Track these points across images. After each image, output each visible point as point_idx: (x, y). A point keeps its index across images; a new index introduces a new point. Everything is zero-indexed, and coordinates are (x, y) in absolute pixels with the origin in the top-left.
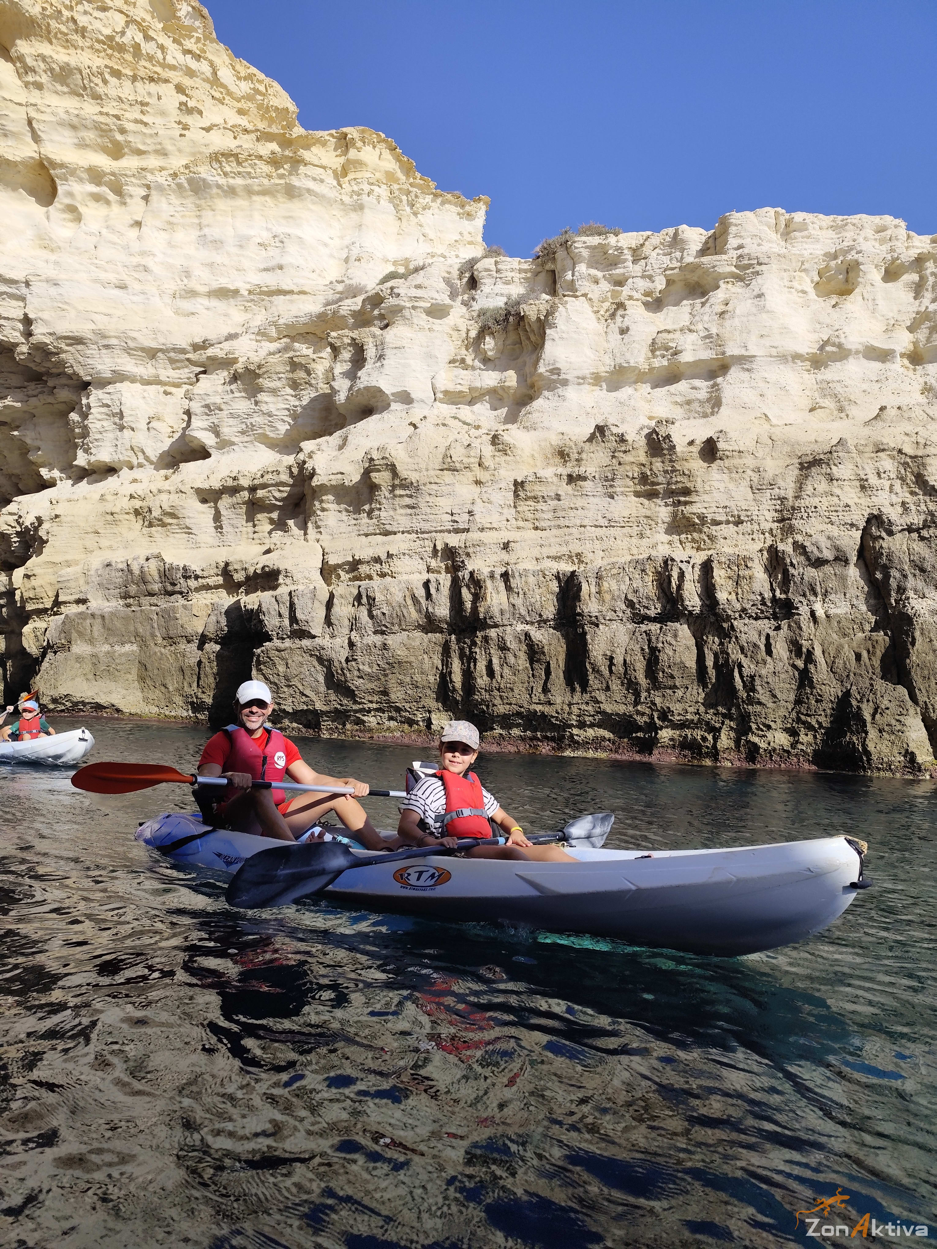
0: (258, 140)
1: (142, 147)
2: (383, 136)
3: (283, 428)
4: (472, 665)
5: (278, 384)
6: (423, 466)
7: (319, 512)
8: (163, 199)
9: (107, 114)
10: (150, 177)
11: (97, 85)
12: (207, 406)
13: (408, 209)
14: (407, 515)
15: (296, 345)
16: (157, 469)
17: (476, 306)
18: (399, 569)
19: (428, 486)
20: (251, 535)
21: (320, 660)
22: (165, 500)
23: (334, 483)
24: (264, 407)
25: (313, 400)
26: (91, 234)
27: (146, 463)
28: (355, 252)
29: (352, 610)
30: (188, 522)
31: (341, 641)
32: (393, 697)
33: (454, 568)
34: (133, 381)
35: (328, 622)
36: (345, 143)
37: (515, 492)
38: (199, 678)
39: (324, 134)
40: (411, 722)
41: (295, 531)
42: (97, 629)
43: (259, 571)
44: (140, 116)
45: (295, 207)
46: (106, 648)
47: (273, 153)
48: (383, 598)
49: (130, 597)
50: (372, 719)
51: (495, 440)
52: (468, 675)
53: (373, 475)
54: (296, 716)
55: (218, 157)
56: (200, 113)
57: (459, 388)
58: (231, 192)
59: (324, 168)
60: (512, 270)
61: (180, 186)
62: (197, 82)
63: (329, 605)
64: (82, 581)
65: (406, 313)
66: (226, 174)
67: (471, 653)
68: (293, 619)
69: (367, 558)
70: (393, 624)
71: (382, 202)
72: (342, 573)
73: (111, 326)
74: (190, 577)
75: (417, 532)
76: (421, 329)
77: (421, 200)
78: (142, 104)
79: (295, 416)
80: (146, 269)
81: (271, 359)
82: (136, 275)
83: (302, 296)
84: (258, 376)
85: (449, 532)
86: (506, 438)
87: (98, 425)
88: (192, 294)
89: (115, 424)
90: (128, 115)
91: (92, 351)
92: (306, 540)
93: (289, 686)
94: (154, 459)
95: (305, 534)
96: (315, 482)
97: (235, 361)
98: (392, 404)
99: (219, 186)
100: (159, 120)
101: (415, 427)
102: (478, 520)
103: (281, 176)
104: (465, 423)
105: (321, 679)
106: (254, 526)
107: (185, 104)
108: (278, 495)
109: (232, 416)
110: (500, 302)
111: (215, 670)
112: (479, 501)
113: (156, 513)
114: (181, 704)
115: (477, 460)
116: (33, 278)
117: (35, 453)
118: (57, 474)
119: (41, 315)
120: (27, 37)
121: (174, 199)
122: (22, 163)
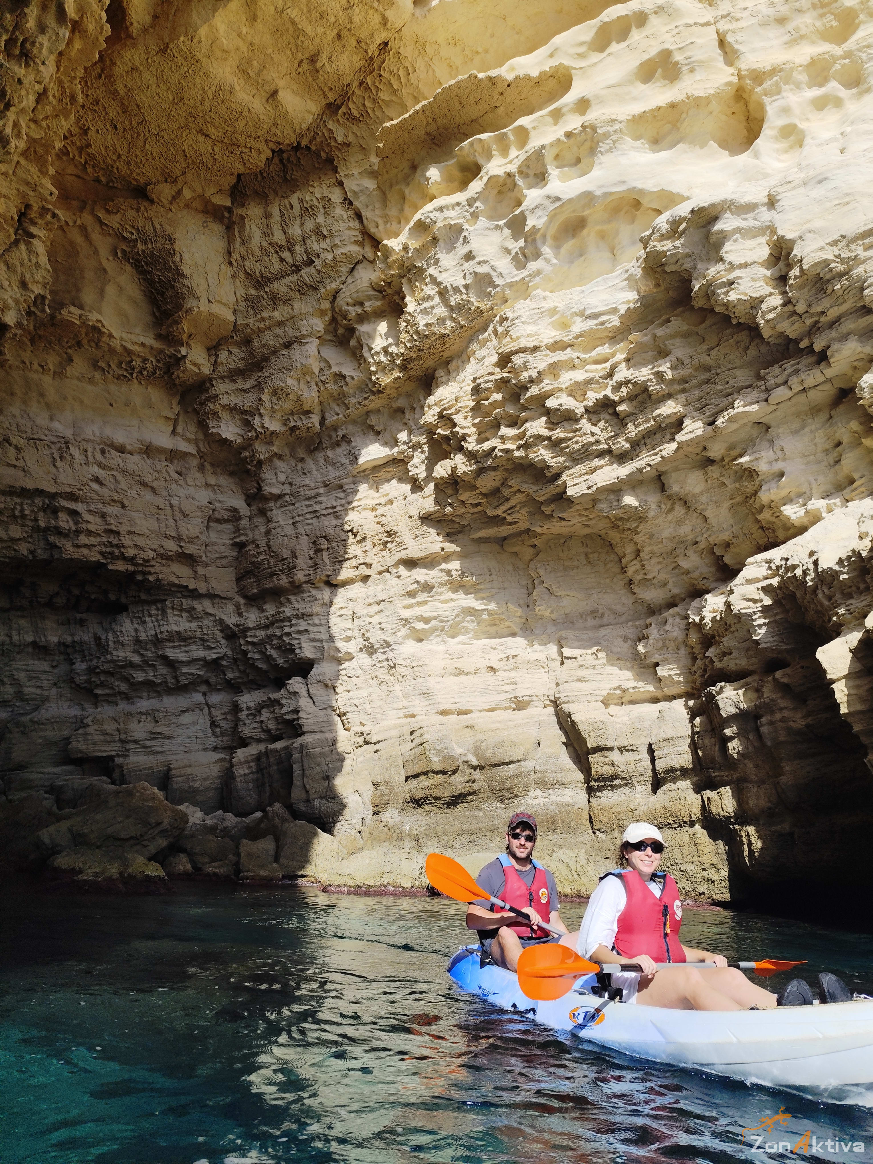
116: (780, 189)
117: (773, 484)
118: (819, 504)
119: (809, 226)
122: (715, 95)
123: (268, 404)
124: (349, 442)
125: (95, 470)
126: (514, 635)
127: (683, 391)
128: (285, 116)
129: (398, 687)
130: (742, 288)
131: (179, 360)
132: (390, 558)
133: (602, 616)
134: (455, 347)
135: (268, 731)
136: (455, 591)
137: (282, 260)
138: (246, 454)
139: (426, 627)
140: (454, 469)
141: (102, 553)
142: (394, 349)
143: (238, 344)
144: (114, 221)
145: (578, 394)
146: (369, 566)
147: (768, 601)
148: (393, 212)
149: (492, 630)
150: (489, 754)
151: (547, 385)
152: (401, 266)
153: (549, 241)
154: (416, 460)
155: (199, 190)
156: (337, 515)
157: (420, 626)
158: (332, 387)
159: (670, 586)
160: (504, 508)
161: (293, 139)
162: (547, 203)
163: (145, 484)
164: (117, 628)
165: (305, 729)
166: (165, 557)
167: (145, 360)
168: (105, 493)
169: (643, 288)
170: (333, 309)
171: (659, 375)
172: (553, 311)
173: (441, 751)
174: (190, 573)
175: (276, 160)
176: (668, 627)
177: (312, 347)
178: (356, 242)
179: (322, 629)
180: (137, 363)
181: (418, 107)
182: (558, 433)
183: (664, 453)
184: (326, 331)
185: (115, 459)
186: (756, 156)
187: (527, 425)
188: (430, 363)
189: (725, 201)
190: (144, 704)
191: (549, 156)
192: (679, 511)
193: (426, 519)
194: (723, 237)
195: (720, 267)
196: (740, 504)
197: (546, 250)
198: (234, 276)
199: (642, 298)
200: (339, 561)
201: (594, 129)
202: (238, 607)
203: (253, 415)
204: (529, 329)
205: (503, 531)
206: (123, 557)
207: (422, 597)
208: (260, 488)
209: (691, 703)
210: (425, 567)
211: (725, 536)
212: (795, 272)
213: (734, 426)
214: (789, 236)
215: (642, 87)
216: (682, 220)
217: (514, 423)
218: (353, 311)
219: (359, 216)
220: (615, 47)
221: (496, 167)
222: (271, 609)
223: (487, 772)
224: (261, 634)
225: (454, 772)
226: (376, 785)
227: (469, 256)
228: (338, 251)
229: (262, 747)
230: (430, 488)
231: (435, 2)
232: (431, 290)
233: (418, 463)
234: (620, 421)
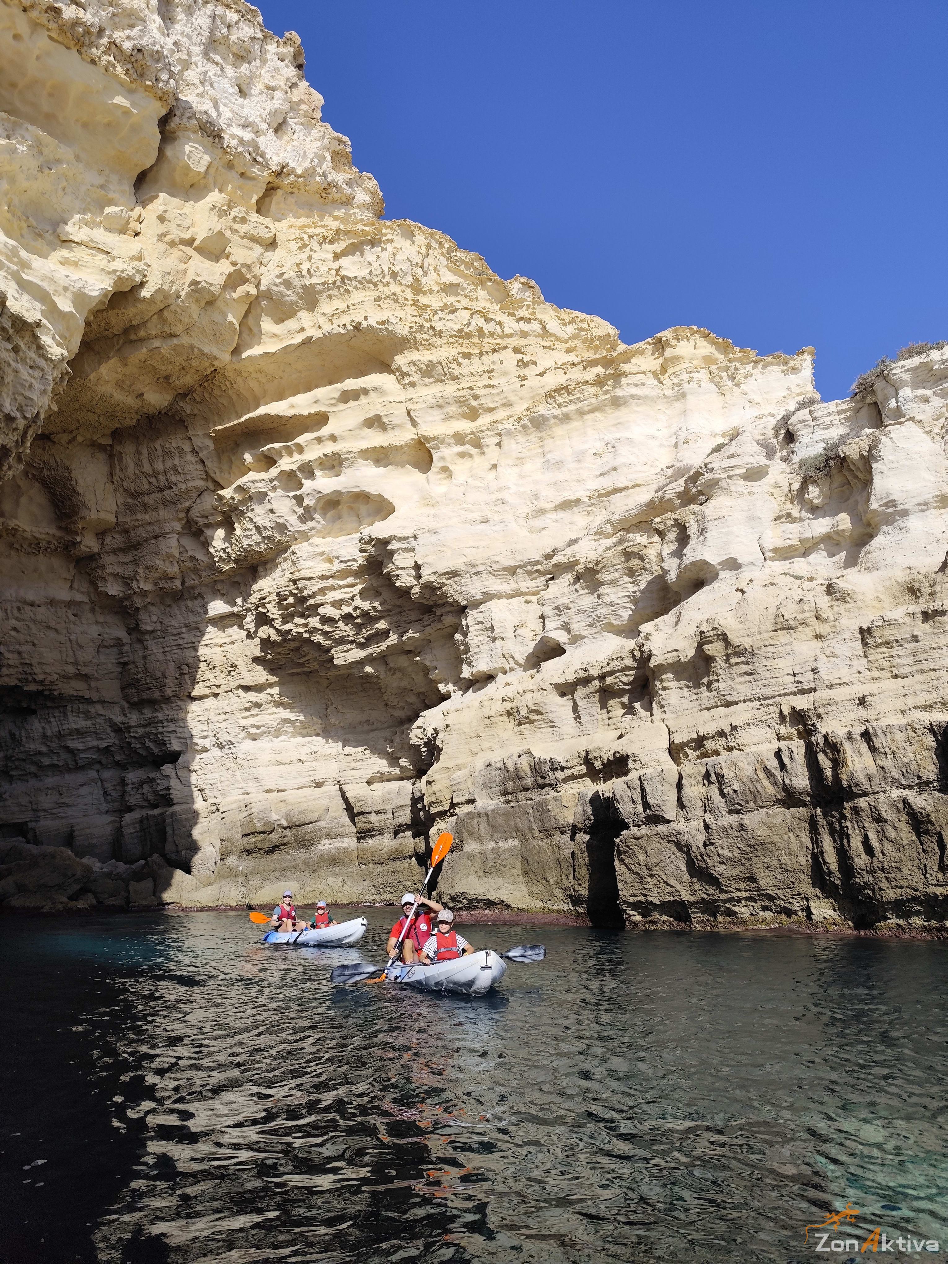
0: (584, 368)
1: (492, 405)
2: (695, 328)
3: (626, 614)
4: (845, 841)
5: (616, 575)
6: (755, 630)
7: (661, 692)
8: (513, 441)
9: (464, 389)
10: (500, 426)
11: (454, 369)
12: (557, 608)
13: (730, 383)
14: (746, 682)
15: (630, 536)
16: (525, 670)
17: (796, 459)
18: (746, 741)
19: (764, 649)
20: (607, 722)
21: (678, 845)
22: (530, 700)
23: (670, 661)
24: (606, 599)
25: (650, 583)
26: (460, 485)
27: (516, 666)
28: (683, 436)
29: (702, 789)
30: (551, 716)
31: (696, 824)
32: (762, 883)
33: (807, 733)
34: (499, 598)
35: (681, 805)
36: (660, 346)
37: (863, 640)
38: (574, 870)
39: (641, 344)
40: (789, 912)
41: (642, 712)
42: (484, 828)
43: (611, 758)
44: (488, 382)
45: (622, 414)
46: (492, 844)
47: (597, 375)
48: (732, 774)
49: (509, 793)
50: (744, 910)
51: (830, 589)
52: (843, 854)
53: (706, 647)
54: (664, 907)
55: (550, 395)
56: (535, 363)
57: (789, 543)
58: (566, 418)
59: (643, 373)
60: (830, 414)
61: (524, 427)
62: (531, 340)
63: (679, 786)
64: (469, 783)
65: (723, 484)
66: (559, 406)
67: (842, 827)
68: (646, 805)
69: (712, 733)
70: (747, 801)
71: (703, 384)
72: (689, 751)
73: (477, 556)
74: (556, 769)
75: (759, 699)
76: (741, 495)
77: (742, 371)
78: (489, 372)
79: (635, 601)
80: (503, 502)
81: (608, 554)
82: (496, 508)
83: (637, 489)
84: (597, 572)
85: (794, 694)
86: (842, 584)
87: (476, 640)
88: (542, 512)
89: (489, 637)
90: (479, 384)
91: (466, 579)
92: (652, 721)
93: (652, 876)
94: (522, 662)
95: (652, 715)
96: (653, 663)
97: (577, 562)
98: (721, 573)
99: (555, 417)
100: (503, 380)
101: (743, 592)
102: (825, 677)
103: (606, 392)
104: (798, 577)
105: (683, 866)
106: (608, 712)
107: (522, 361)
108: (625, 679)
109: (579, 612)
110: (818, 449)
111: (587, 861)
112: (821, 657)
113: (524, 712)
114: (561, 897)
115: (814, 614)
117: (432, 673)
118: (450, 687)
119: (426, 560)
120: (401, 352)
121: (521, 439)
122: (406, 445)
123: (143, 575)
124: (203, 598)
125: (13, 623)
126: (317, 735)
127: (388, 617)
128: (149, 404)
129: (238, 773)
130: (403, 580)
131: (74, 543)
132: (233, 682)
133: (373, 723)
134: (269, 556)
135: (148, 801)
136: (277, 707)
137: (150, 483)
138: (126, 603)
139: (258, 731)
140: (269, 635)
141: (18, 679)
142: (229, 551)
143: (120, 533)
145: (337, 607)
146: (218, 686)
148: (225, 467)
149: (305, 731)
150: (294, 819)
151: (319, 599)
152: (230, 507)
153: (319, 511)
154: (248, 619)
155: (89, 436)
156: (194, 649)
157: (254, 730)
158: (188, 564)
161: (155, 411)
162: (315, 492)
163: (50, 628)
164: (28, 727)
165: (175, 801)
166: (66, 678)
167: (49, 543)
168: (21, 637)
170: (187, 516)
171: (374, 607)
172: (322, 554)
173: (263, 818)
174: (86, 687)
175: (145, 420)
176: (404, 736)
177: (173, 539)
178: (201, 480)
179: (183, 730)
180: (43, 544)
181: (235, 422)
182: (326, 628)
183: (382, 647)
184: (183, 530)
185: (27, 612)
187: (310, 619)
188: (254, 563)
190: (50, 781)
191: (315, 465)
192: (399, 674)
193: (256, 660)
195: (393, 566)
197: (317, 516)
198: (115, 490)
200: (193, 682)
201: (339, 455)
202: (123, 709)
203: (131, 579)
204: (308, 564)
206: (35, 681)
207: (255, 711)
208: (138, 625)
210: (256, 691)
212: (422, 580)
213: (410, 642)
214: (419, 562)
215: (367, 431)
216: (372, 540)
217: (302, 615)
218: (202, 521)
219: (203, 462)
220: (352, 403)
221: (286, 464)
222: (148, 713)
223: (294, 830)
224: (141, 731)
225: (271, 832)
226: (222, 841)
227: (272, 511)
228: (190, 484)
229: (144, 812)
230: (257, 641)
231: (244, 355)
232: (250, 525)
233: (249, 621)
234: (359, 627)
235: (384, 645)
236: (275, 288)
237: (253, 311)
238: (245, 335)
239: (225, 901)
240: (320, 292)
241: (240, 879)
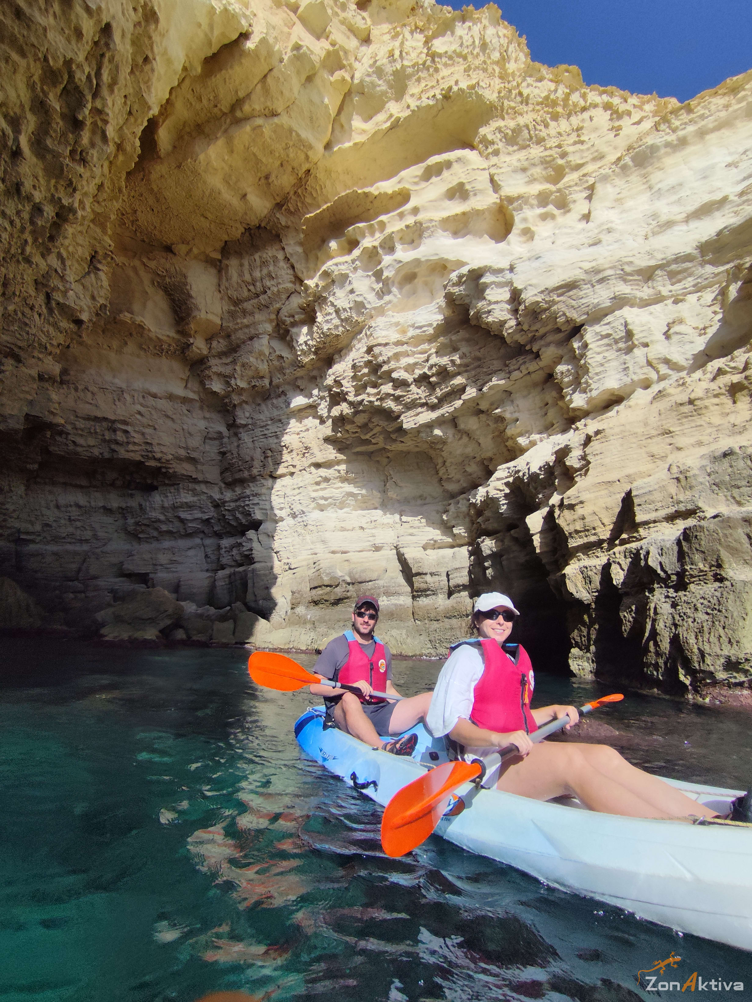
1: (581, 162)
8: (608, 186)
9: (551, 148)
10: (591, 177)
11: (541, 131)
16: (690, 373)
26: (546, 238)
27: (670, 372)
34: (632, 306)
44: (577, 139)
55: (666, 118)
56: (629, 114)
58: (681, 144)
61: (624, 168)
66: (675, 131)
78: (579, 129)
88: (669, 224)
89: (619, 350)
90: (566, 142)
91: (586, 290)
94: (687, 364)
99: (667, 145)
100: (593, 136)
107: (615, 114)
116: (516, 262)
117: (513, 425)
118: (535, 437)
119: (530, 282)
120: (486, 123)
121: (617, 181)
122: (487, 209)
123: (239, 372)
124: (286, 395)
125: (139, 407)
126: (376, 508)
127: (466, 371)
128: (251, 209)
129: (308, 537)
130: (495, 315)
131: (189, 345)
132: (306, 462)
133: (426, 498)
134: (344, 342)
135: (236, 561)
136: (342, 482)
137: (249, 290)
138: (227, 400)
139: (326, 503)
140: (342, 411)
141: (142, 456)
142: (310, 342)
143: (222, 337)
144: (152, 264)
145: (410, 371)
146: (294, 466)
147: (507, 491)
148: (311, 264)
149: (364, 505)
150: (357, 576)
151: (393, 365)
152: (315, 296)
153: (396, 284)
154: (322, 406)
155: (202, 249)
156: (277, 437)
157: (322, 502)
158: (276, 363)
159: (461, 482)
160: (370, 434)
161: (257, 223)
162: (394, 263)
163: (168, 417)
164: (150, 499)
165: (256, 560)
166: (179, 459)
167: (170, 345)
168: (145, 421)
169: (446, 313)
170: (277, 319)
171: (453, 362)
172: (397, 324)
173: (329, 574)
174: (194, 469)
175: (247, 234)
176: (459, 505)
177: (265, 340)
178: (291, 282)
179: (267, 503)
180: (165, 346)
181: (325, 207)
182: (398, 392)
183: (455, 406)
184: (273, 331)
185: (151, 401)
186: (509, 244)
187: (382, 387)
188: (330, 351)
189: (486, 266)
190: (167, 544)
191: (396, 238)
192: (465, 439)
193: (327, 440)
194: (486, 286)
195: (484, 302)
196: (498, 436)
197: (394, 290)
198: (222, 299)
199: (445, 319)
200: (278, 463)
201: (421, 224)
202: (220, 489)
203: (230, 377)
204: (384, 333)
205: (371, 448)
206: (155, 459)
207: (323, 485)
208: (234, 421)
209: (470, 548)
210: (326, 468)
211: (489, 454)
212: (522, 307)
213: (492, 392)
214: (519, 288)
215: (448, 203)
216: (463, 276)
217: (375, 386)
218: (289, 320)
219: (293, 267)
220: (434, 179)
221: (367, 242)
222: (238, 490)
223: (356, 586)
224: (233, 505)
225: (337, 586)
226: (293, 593)
227: (352, 291)
228: (281, 287)
229: (232, 570)
230: (330, 422)
231: (335, 149)
232: (331, 310)
233: (323, 409)
234: (432, 387)
235: (458, 403)
236: (368, 79)
237: (345, 108)
238: (337, 132)
239: (295, 645)
240: (409, 77)
241: (308, 626)
